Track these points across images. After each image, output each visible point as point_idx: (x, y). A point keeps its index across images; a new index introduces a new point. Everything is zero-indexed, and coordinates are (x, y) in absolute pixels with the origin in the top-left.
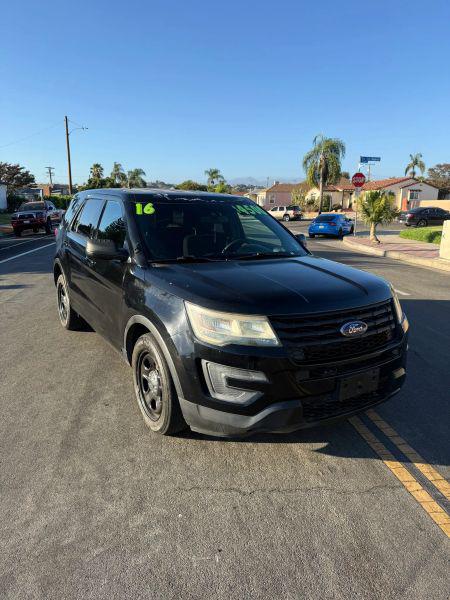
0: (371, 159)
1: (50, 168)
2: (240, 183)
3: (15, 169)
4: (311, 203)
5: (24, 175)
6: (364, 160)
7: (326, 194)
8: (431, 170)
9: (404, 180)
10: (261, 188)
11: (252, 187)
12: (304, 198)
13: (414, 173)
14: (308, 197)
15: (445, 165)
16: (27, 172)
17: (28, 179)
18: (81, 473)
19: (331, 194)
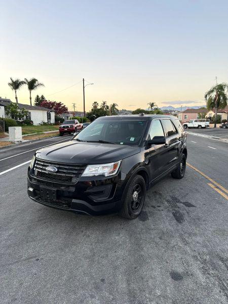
1: (74, 104)
3: (59, 104)
5: (63, 107)
12: (205, 116)
14: (207, 116)
17: (65, 110)
19: (221, 114)
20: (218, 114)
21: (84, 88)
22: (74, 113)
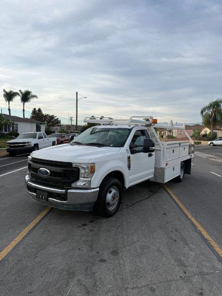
4: (204, 136)
5: (56, 120)
12: (199, 133)
19: (217, 131)
20: (214, 131)
21: (77, 101)
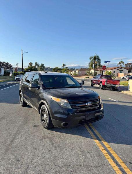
0: (108, 62)
1: (17, 63)
2: (71, 68)
3: (7, 64)
4: (91, 74)
5: (9, 65)
6: (106, 62)
7: (96, 71)
8: (126, 65)
9: (118, 68)
10: (77, 69)
11: (75, 69)
12: (89, 72)
13: (121, 66)
15: (130, 63)
16: (10, 64)
17: (11, 66)
18: (10, 159)
19: (97, 71)
21: (22, 54)
22: (16, 69)
